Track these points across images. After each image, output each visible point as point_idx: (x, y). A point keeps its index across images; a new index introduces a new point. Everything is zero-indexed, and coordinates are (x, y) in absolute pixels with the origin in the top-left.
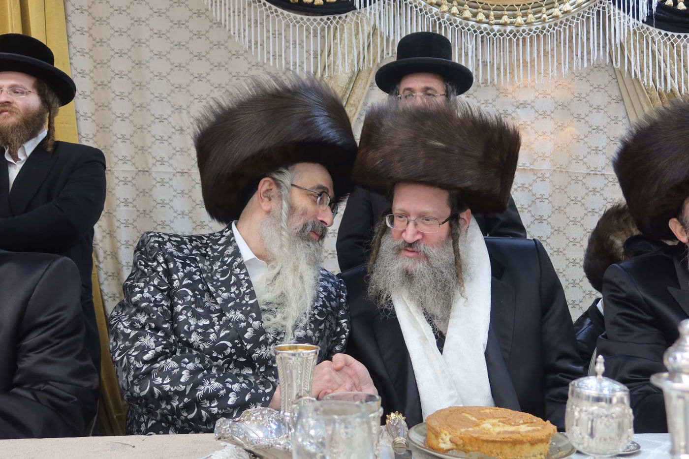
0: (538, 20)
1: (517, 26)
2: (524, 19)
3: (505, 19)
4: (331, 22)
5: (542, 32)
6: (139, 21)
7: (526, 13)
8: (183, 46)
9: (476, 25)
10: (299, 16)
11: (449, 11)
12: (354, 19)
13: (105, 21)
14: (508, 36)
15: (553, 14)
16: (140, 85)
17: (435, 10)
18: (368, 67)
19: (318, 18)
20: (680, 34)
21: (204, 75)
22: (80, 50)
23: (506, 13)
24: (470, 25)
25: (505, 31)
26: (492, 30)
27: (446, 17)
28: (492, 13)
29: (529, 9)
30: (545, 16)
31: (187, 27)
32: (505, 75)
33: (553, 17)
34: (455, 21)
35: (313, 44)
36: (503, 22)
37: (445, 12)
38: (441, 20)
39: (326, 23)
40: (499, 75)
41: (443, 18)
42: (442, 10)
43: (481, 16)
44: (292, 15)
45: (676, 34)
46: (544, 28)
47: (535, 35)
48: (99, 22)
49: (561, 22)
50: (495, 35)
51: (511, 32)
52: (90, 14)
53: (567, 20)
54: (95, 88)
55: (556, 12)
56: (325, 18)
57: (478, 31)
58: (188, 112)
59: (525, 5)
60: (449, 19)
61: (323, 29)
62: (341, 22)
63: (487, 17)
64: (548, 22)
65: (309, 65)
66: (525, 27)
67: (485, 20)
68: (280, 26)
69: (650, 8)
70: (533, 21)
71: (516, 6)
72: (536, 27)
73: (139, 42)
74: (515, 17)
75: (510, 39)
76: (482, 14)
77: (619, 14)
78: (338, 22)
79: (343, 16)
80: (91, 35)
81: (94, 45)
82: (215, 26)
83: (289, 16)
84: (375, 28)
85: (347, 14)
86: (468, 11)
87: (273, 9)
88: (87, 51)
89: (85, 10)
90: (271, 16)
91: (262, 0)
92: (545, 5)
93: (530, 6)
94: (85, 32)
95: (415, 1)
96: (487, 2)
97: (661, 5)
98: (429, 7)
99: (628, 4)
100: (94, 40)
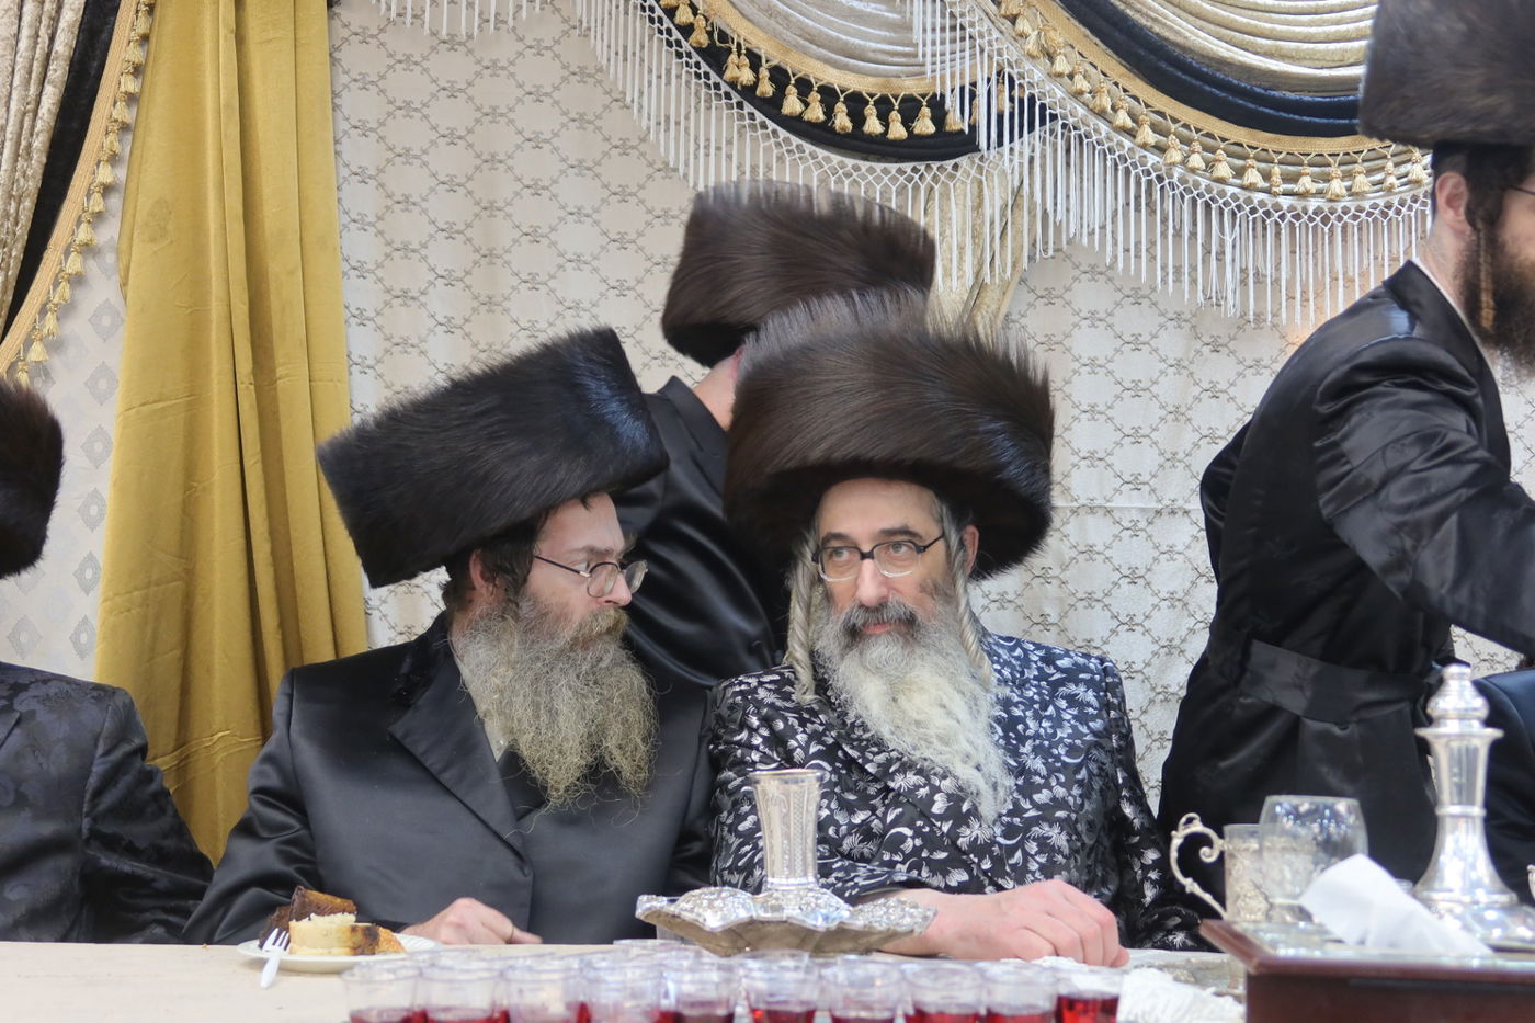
0: (1376, 188)
1: (1331, 200)
2: (1348, 184)
3: (1306, 183)
4: (921, 178)
5: (1385, 215)
6: (492, 160)
7: (1349, 171)
8: (587, 216)
9: (1243, 195)
10: (850, 162)
11: (1184, 162)
12: (973, 172)
13: (416, 157)
14: (1311, 219)
15: (1410, 176)
16: (490, 302)
17: (1152, 159)
18: (1002, 279)
19: (893, 167)
21: (632, 283)
22: (358, 218)
23: (1308, 170)
24: (1229, 194)
25: (1305, 210)
26: (1277, 207)
27: (1176, 176)
28: (1277, 170)
29: (1356, 163)
30: (1392, 180)
31: (598, 176)
33: (1411, 183)
34: (1197, 185)
36: (1302, 190)
37: (1174, 164)
38: (1166, 181)
39: (910, 179)
41: (1171, 176)
42: (1168, 161)
43: (1253, 177)
44: (836, 158)
46: (1389, 206)
47: (1370, 220)
48: (402, 159)
50: (1282, 217)
51: (1317, 212)
52: (382, 139)
54: (386, 303)
56: (908, 167)
57: (1247, 209)
59: (1348, 154)
60: (1183, 181)
61: (902, 192)
62: (942, 178)
63: (1267, 176)
64: (1396, 194)
66: (1347, 202)
67: (1262, 184)
70: (1366, 189)
71: (1330, 155)
72: (1372, 201)
73: (491, 208)
74: (1327, 179)
75: (1315, 227)
76: (1254, 170)
78: (935, 179)
79: (949, 164)
80: (381, 185)
81: (388, 208)
82: (658, 175)
83: (828, 160)
84: (1017, 194)
85: (957, 160)
86: (1224, 164)
87: (794, 144)
88: (372, 219)
89: (371, 130)
90: (788, 158)
91: (771, 125)
92: (1393, 155)
93: (1359, 158)
94: (370, 177)
95: (1109, 139)
96: (1266, 146)
98: (1140, 152)
100: (389, 196)
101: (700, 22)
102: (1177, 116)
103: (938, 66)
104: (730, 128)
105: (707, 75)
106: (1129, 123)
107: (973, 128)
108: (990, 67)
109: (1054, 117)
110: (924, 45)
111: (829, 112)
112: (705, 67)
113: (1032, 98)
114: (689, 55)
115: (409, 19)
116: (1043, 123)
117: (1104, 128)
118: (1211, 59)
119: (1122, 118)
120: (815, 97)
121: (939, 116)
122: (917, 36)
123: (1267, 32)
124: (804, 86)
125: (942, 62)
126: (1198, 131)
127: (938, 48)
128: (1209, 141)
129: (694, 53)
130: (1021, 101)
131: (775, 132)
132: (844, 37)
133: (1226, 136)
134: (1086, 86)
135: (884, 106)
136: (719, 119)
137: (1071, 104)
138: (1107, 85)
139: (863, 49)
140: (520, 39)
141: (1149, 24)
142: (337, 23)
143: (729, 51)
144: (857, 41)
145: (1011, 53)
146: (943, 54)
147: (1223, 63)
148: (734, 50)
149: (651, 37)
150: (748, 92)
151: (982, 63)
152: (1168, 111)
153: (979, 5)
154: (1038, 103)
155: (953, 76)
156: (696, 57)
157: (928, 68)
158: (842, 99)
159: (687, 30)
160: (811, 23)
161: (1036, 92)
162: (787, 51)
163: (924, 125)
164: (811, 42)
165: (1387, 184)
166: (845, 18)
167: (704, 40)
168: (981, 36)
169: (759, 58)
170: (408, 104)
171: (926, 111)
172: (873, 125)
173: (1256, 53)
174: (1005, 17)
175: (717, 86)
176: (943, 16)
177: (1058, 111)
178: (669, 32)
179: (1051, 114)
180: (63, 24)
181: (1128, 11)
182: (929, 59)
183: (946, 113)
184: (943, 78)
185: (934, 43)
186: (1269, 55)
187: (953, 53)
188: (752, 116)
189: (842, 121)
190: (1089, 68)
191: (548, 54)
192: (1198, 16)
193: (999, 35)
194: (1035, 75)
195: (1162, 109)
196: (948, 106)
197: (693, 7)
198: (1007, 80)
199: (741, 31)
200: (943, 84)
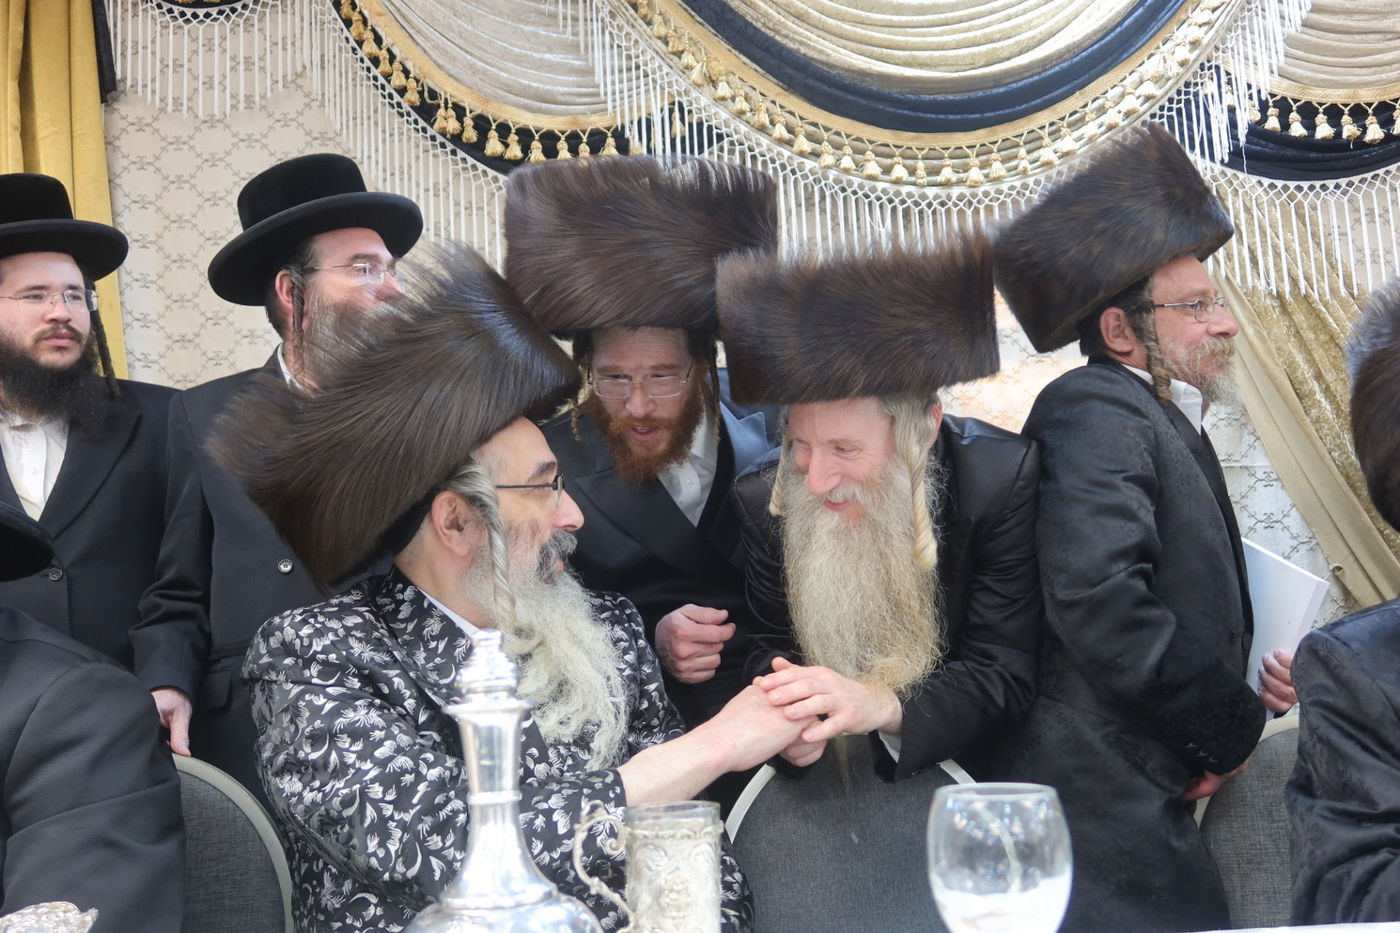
0: (1013, 172)
1: (971, 187)
2: (985, 171)
3: (947, 174)
5: (1023, 195)
7: (988, 160)
9: (892, 189)
11: (837, 165)
13: (188, 221)
14: (956, 205)
15: (1042, 160)
17: (809, 164)
20: (1301, 183)
22: (140, 277)
23: (948, 162)
24: (879, 189)
25: (949, 198)
26: (923, 197)
27: (831, 177)
28: (921, 164)
29: (992, 152)
30: (1024, 164)
33: (1043, 165)
34: (850, 184)
36: (944, 179)
37: (828, 167)
38: (823, 183)
41: (826, 178)
42: (823, 165)
43: (899, 171)
45: (1292, 184)
46: (1025, 186)
47: (1009, 201)
48: (176, 225)
50: (930, 205)
51: (961, 197)
52: (159, 209)
54: (169, 348)
55: (1046, 154)
57: (897, 201)
59: (984, 145)
60: (837, 181)
63: (912, 172)
64: (1031, 176)
67: (907, 178)
69: (1235, 137)
70: (1002, 174)
71: (968, 147)
72: (1009, 184)
74: (966, 169)
76: (901, 167)
80: (161, 249)
81: (167, 267)
86: (873, 163)
88: (153, 277)
89: (150, 203)
91: (481, 167)
92: (1025, 143)
93: (995, 148)
94: (150, 242)
95: (769, 150)
96: (910, 144)
97: (1256, 130)
98: (798, 160)
99: (1190, 129)
100: (167, 257)
101: (412, 84)
102: (829, 125)
103: (618, 103)
104: (446, 172)
105: (424, 130)
106: (786, 135)
108: (662, 100)
110: (605, 86)
111: (526, 150)
112: (422, 123)
113: (700, 125)
114: (409, 114)
116: (710, 144)
117: (765, 141)
118: (853, 72)
119: (780, 131)
120: (513, 138)
121: (623, 146)
122: (598, 78)
123: (902, 45)
124: (504, 130)
125: (622, 99)
126: (848, 136)
127: (617, 87)
128: (858, 144)
129: (412, 113)
130: (691, 125)
131: (485, 173)
132: (535, 85)
133: (873, 138)
134: (745, 106)
135: (574, 140)
136: (436, 166)
137: (735, 123)
138: (765, 105)
139: (552, 94)
140: (270, 116)
141: (796, 47)
142: (116, 117)
143: (439, 106)
144: (547, 87)
145: (680, 84)
146: (621, 92)
147: (864, 74)
148: (442, 105)
149: (378, 102)
150: (456, 139)
151: (655, 96)
152: (820, 121)
153: (650, 46)
154: (706, 125)
155: (631, 110)
156: (414, 115)
157: (610, 105)
158: (537, 137)
159: (402, 91)
160: (506, 75)
161: (704, 115)
162: (488, 102)
164: (510, 92)
165: (1020, 168)
166: (536, 69)
167: (416, 99)
168: (654, 73)
169: (464, 109)
170: (179, 177)
171: (611, 141)
173: (896, 63)
174: (674, 53)
175: (433, 138)
176: (620, 55)
177: (724, 130)
178: (391, 96)
179: (717, 134)
181: (778, 38)
182: (609, 97)
183: (628, 141)
184: (623, 113)
185: (613, 83)
186: (908, 64)
187: (630, 90)
188: (464, 160)
189: (537, 156)
190: (749, 90)
191: (294, 124)
192: (841, 36)
193: (669, 70)
194: (702, 102)
195: (816, 120)
196: (627, 134)
197: (406, 72)
198: (678, 109)
199: (448, 89)
200: (622, 116)
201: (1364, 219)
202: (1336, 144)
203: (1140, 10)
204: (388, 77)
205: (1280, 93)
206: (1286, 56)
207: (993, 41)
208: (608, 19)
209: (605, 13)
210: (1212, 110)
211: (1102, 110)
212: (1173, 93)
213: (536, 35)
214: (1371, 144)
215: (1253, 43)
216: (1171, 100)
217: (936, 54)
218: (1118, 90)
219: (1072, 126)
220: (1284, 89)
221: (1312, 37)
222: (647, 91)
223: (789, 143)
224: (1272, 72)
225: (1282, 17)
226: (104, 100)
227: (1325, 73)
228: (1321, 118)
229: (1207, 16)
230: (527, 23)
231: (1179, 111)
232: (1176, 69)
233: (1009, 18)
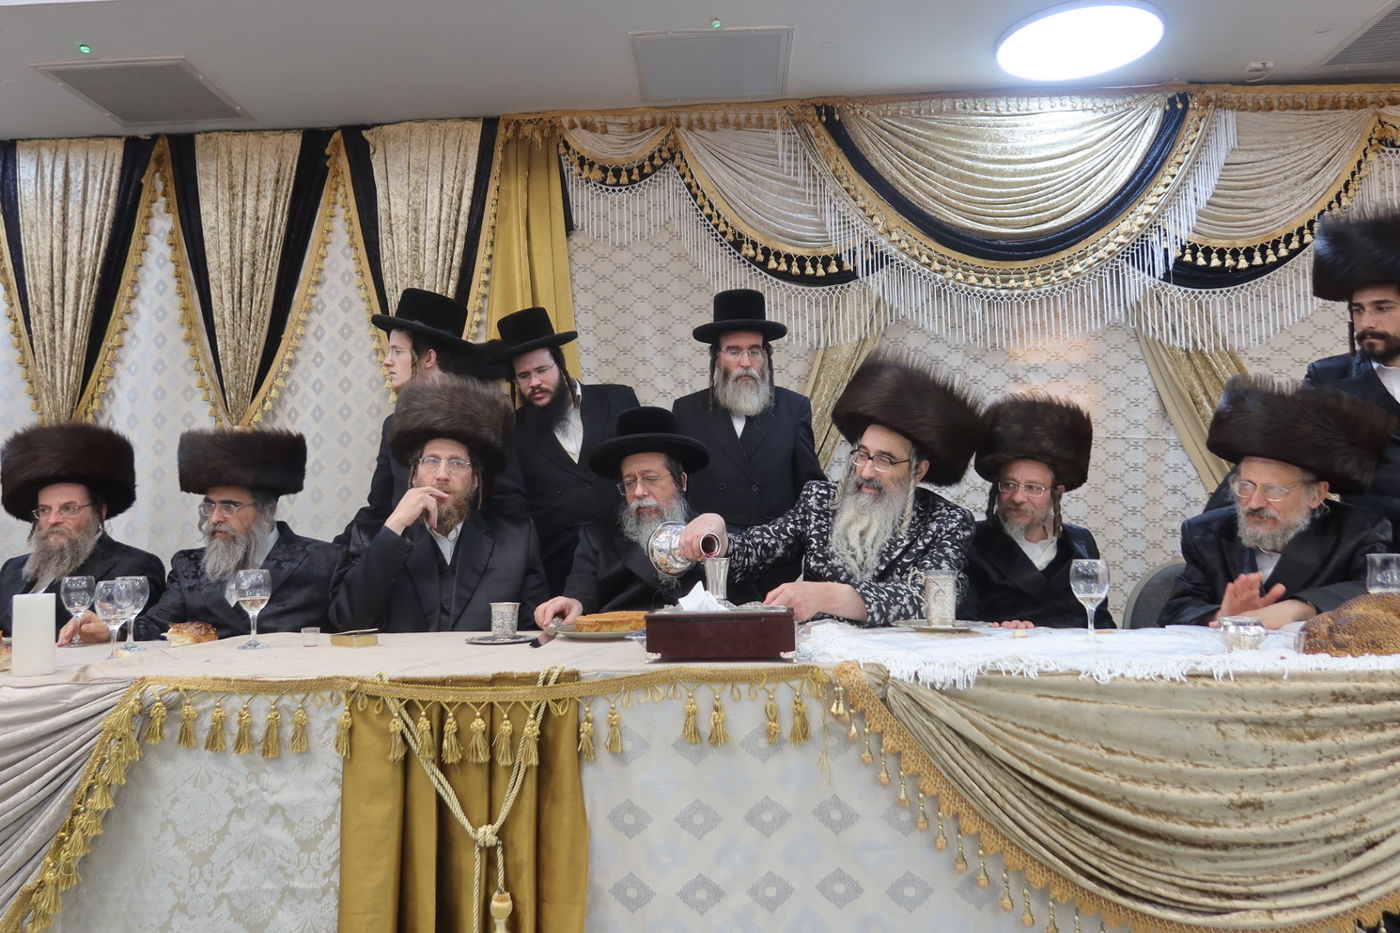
0: (1047, 282)
1: (1025, 290)
2: (1033, 281)
3: (1012, 283)
4: (834, 292)
5: (1052, 294)
7: (1033, 275)
9: (982, 290)
10: (800, 288)
11: (954, 277)
12: (857, 288)
14: (1016, 299)
15: (1063, 276)
17: (939, 276)
19: (820, 289)
20: (1202, 290)
23: (1013, 276)
24: (976, 290)
25: (1013, 295)
26: (999, 295)
27: (951, 284)
28: (998, 277)
29: (1036, 271)
30: (1054, 278)
32: (1014, 339)
33: (1063, 279)
34: (960, 287)
35: (817, 314)
36: (1011, 286)
37: (949, 278)
38: (946, 286)
39: (828, 293)
40: (1008, 339)
41: (948, 284)
42: (946, 277)
43: (987, 282)
44: (794, 286)
45: (1197, 291)
46: (1053, 290)
47: (1044, 298)
48: (603, 301)
49: (1072, 284)
50: (1002, 299)
51: (1019, 296)
52: (594, 292)
53: (1078, 281)
54: (599, 365)
55: (1066, 273)
56: (827, 288)
57: (985, 296)
58: (691, 386)
59: (1032, 267)
60: (954, 286)
61: (825, 299)
62: (843, 292)
63: (993, 281)
64: (1057, 284)
65: (812, 335)
66: (1033, 290)
67: (991, 284)
68: (782, 297)
69: (1167, 265)
70: (1042, 283)
71: (1023, 269)
72: (1045, 289)
74: (1022, 280)
75: (1019, 303)
76: (988, 278)
77: (1134, 272)
78: (840, 293)
79: (846, 285)
80: (595, 313)
84: (878, 300)
85: (849, 283)
86: (973, 276)
87: (775, 281)
89: (589, 289)
90: (772, 288)
91: (764, 273)
92: (1054, 266)
93: (1038, 269)
95: (918, 269)
96: (993, 267)
97: (1179, 261)
98: (933, 274)
99: (1143, 260)
100: (598, 318)
101: (730, 230)
102: (950, 256)
103: (838, 242)
105: (734, 253)
106: (928, 261)
107: (855, 268)
108: (862, 240)
109: (892, 261)
110: (831, 232)
111: (789, 266)
112: (733, 250)
113: (882, 253)
114: (726, 245)
115: (602, 238)
116: (887, 263)
117: (916, 264)
118: (964, 229)
119: (924, 259)
120: (782, 260)
121: (840, 264)
122: (828, 228)
123: (992, 214)
124: (777, 255)
125: (840, 239)
126: (960, 262)
127: (838, 233)
128: (965, 266)
129: (728, 244)
130: (877, 254)
131: (766, 277)
132: (795, 231)
133: (973, 263)
134: (906, 245)
135: (814, 262)
136: (740, 272)
137: (900, 254)
138: (917, 244)
139: (804, 236)
140: (651, 244)
141: (934, 215)
142: (572, 243)
143: (743, 241)
144: (802, 233)
145: (872, 232)
146: (840, 235)
147: (969, 230)
148: (746, 241)
149: (709, 238)
150: (753, 260)
151: (858, 238)
152: (946, 254)
153: (855, 212)
154: (884, 254)
155: (845, 245)
156: (729, 246)
157: (834, 242)
158: (795, 259)
159: (724, 234)
160: (779, 226)
161: (884, 249)
162: (769, 240)
163: (833, 269)
164: (780, 235)
166: (794, 222)
167: (731, 238)
168: (857, 225)
169: (757, 244)
170: (604, 276)
171: (834, 262)
172: (809, 271)
173: (987, 224)
174: (869, 216)
175: (739, 258)
176: (839, 217)
177: (894, 257)
178: (716, 235)
179: (891, 259)
180: (456, 253)
182: (834, 238)
183: (843, 262)
184: (840, 246)
185: (836, 231)
186: (993, 224)
187: (844, 234)
188: (755, 270)
189: (795, 270)
190: (908, 236)
191: (664, 249)
192: (958, 209)
193: (865, 225)
194: (883, 242)
195: (943, 253)
196: (843, 259)
197: (726, 224)
198: (870, 245)
199: (748, 232)
200: (841, 249)
201: (1234, 310)
202: (1222, 269)
203: (1119, 197)
204: (716, 226)
205: (1193, 241)
206: (1197, 221)
207: (1038, 212)
208: (833, 197)
209: (831, 194)
210: (1155, 251)
211: (1096, 250)
212: (1135, 241)
213: (794, 204)
214: (1241, 270)
215: (1179, 213)
216: (1133, 245)
217: (1009, 219)
218: (1105, 239)
219: (1081, 258)
220: (1195, 239)
221: (1212, 211)
222: (854, 235)
223: (929, 265)
224: (1189, 229)
225: (1196, 199)
226: (568, 235)
227: (1218, 231)
228: (1214, 255)
229: (1154, 200)
230: (788, 197)
231: (1137, 250)
232: (1136, 229)
233: (1048, 200)
